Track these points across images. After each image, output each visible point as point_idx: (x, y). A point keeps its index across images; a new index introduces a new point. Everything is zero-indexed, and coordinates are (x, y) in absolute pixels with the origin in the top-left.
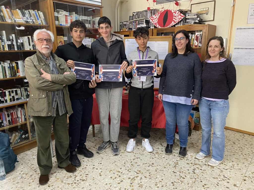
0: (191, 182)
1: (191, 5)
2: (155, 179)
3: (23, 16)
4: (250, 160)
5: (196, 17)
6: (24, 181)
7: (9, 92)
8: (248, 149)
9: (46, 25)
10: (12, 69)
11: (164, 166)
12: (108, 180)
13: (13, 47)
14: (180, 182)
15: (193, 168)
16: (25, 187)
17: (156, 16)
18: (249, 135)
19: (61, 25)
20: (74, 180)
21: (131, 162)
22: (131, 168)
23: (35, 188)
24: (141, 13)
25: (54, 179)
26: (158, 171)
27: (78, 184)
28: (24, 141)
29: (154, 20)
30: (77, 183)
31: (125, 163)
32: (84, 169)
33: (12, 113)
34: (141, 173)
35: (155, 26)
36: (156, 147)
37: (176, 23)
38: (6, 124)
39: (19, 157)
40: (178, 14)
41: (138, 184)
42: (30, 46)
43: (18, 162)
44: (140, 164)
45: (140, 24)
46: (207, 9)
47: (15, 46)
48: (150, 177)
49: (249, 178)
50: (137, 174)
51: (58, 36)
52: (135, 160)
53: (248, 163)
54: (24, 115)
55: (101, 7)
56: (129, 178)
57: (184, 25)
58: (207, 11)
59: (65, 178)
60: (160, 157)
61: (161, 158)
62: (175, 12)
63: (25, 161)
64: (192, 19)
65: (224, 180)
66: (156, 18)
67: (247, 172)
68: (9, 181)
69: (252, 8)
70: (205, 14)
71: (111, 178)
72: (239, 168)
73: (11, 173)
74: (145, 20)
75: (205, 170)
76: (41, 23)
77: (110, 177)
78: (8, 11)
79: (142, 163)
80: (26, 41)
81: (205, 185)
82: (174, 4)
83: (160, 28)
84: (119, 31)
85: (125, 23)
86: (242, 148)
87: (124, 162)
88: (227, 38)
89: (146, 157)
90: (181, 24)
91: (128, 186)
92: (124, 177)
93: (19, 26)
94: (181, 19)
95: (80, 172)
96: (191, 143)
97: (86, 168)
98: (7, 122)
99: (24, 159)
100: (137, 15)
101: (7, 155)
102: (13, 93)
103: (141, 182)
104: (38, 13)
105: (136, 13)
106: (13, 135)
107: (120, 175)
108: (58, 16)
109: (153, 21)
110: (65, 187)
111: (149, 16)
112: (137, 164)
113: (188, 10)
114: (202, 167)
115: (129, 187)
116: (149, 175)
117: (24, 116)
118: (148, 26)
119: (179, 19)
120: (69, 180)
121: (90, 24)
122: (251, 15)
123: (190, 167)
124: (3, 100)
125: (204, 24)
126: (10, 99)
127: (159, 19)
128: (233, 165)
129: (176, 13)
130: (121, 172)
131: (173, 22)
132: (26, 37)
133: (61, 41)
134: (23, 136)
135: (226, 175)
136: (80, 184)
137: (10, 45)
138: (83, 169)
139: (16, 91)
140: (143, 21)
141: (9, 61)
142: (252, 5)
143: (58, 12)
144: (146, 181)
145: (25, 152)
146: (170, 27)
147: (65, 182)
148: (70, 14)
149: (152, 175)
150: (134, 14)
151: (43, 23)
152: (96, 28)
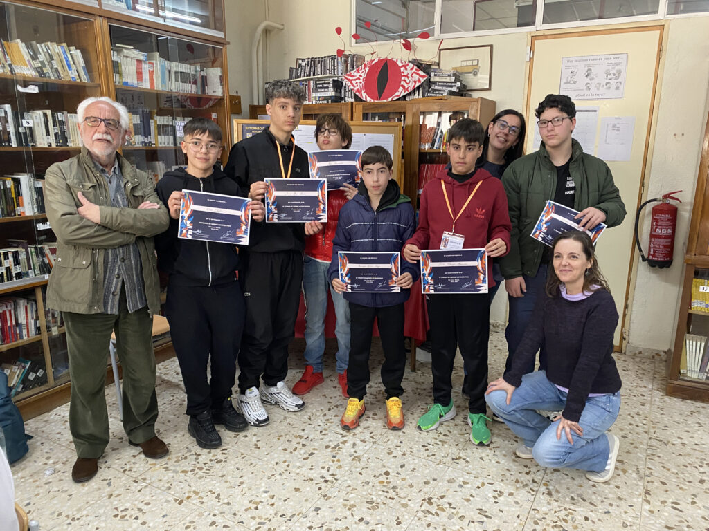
0: (462, 440)
1: (441, 50)
2: (385, 442)
3: (33, 59)
5: (453, 79)
6: (63, 478)
9: (90, 83)
10: (4, 197)
12: (278, 455)
13: (6, 137)
14: (439, 443)
16: (74, 489)
17: (359, 72)
19: (126, 83)
20: (195, 463)
21: (325, 415)
22: (327, 427)
23: (100, 489)
24: (319, 62)
25: (142, 465)
27: (207, 470)
28: (32, 388)
29: (353, 82)
31: (310, 419)
33: (5, 313)
34: (352, 434)
35: (356, 96)
36: (376, 381)
37: (408, 90)
40: (414, 70)
41: (351, 456)
43: (31, 437)
45: (319, 90)
46: (475, 63)
47: (11, 134)
48: (374, 440)
50: (342, 437)
54: (35, 318)
56: (327, 447)
57: (427, 96)
58: (476, 67)
59: (171, 461)
62: (405, 67)
63: (48, 436)
64: (445, 84)
66: (361, 76)
68: (22, 482)
69: (567, 68)
70: (471, 74)
71: (285, 450)
73: (20, 465)
74: (331, 80)
76: (77, 77)
77: (280, 448)
82: (401, 45)
83: (370, 102)
84: (261, 104)
87: (306, 416)
90: (418, 95)
91: (329, 461)
92: (314, 446)
93: (25, 85)
94: (419, 84)
99: (43, 432)
100: (308, 66)
101: (8, 417)
102: (8, 258)
103: (355, 452)
104: (70, 52)
105: (307, 61)
107: (304, 443)
108: (119, 62)
109: (352, 83)
110: (175, 477)
111: (339, 70)
113: (432, 62)
115: (331, 463)
116: (371, 437)
117: (33, 321)
118: (338, 95)
119: (415, 82)
120: (182, 465)
121: (195, 83)
122: (566, 81)
125: (470, 96)
127: (367, 79)
129: (407, 67)
130: (306, 436)
131: (401, 89)
132: (39, 114)
134: (32, 376)
136: (212, 470)
139: (16, 254)
140: (326, 82)
142: (568, 61)
143: (119, 51)
144: (367, 448)
145: (40, 417)
146: (394, 99)
147: (172, 468)
148: (149, 58)
149: (376, 435)
150: (300, 64)
151: (82, 78)
152: (210, 94)
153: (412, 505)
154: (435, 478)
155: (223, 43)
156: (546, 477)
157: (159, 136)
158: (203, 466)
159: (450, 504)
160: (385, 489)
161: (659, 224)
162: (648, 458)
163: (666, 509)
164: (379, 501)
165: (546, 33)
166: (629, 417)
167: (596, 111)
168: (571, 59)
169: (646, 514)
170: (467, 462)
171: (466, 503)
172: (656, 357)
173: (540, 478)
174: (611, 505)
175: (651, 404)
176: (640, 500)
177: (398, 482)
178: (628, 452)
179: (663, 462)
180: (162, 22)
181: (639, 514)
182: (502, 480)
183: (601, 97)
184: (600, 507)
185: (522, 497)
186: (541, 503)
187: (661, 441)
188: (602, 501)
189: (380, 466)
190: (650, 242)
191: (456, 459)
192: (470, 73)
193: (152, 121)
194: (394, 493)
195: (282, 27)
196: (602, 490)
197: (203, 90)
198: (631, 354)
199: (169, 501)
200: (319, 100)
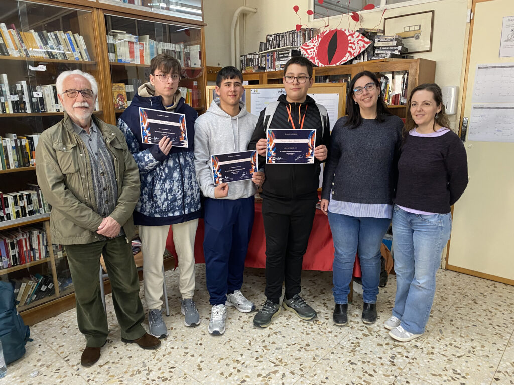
0: (386, 383)
1: (385, 19)
3: (44, 44)
4: (509, 338)
5: (395, 43)
7: (15, 197)
8: (503, 314)
9: (90, 61)
10: (20, 152)
11: (330, 349)
12: (215, 380)
13: (22, 105)
14: (363, 383)
15: (389, 353)
17: (313, 42)
18: (506, 284)
19: (120, 60)
22: (263, 354)
24: (283, 35)
25: (104, 376)
26: (318, 361)
28: (44, 297)
29: (309, 51)
31: (250, 344)
32: (166, 356)
33: (21, 241)
34: (284, 364)
37: (354, 56)
38: (8, 263)
39: (34, 332)
40: (358, 38)
42: (58, 103)
43: (31, 340)
44: (281, 345)
45: (281, 59)
46: (417, 28)
47: (27, 104)
49: (505, 376)
50: (275, 366)
51: (114, 84)
52: (271, 337)
53: (505, 343)
54: (45, 244)
55: (201, 25)
56: (259, 376)
57: (371, 60)
58: (417, 32)
59: (127, 374)
60: (323, 331)
61: (325, 334)
62: (352, 35)
64: (387, 48)
65: (455, 380)
66: (314, 45)
67: (501, 363)
69: (508, 26)
70: (414, 38)
71: (222, 374)
72: (486, 354)
74: (290, 50)
75: (416, 359)
76: (80, 57)
77: (219, 372)
78: (12, 35)
79: (285, 344)
80: (50, 95)
82: (351, 18)
83: (322, 67)
85: (251, 56)
86: (492, 312)
87: (248, 341)
88: (458, 85)
89: (293, 331)
90: (364, 59)
92: (248, 373)
93: (36, 64)
94: (364, 49)
95: (158, 361)
96: (386, 301)
97: (169, 353)
98: (10, 260)
99: (44, 335)
100: (274, 40)
101: (9, 327)
102: (23, 199)
103: (283, 384)
104: (74, 37)
105: (273, 36)
106: (22, 285)
107: (239, 369)
108: (114, 44)
109: (307, 52)
111: (299, 41)
112: (276, 346)
113: (378, 30)
114: (408, 352)
116: (300, 369)
117: (44, 247)
119: (360, 48)
120: (134, 380)
121: (180, 58)
122: (507, 39)
123: (385, 353)
124: (2, 215)
125: (412, 57)
126: (16, 212)
127: (319, 48)
128: (472, 347)
129: (354, 35)
130: (243, 362)
131: (348, 54)
133: (121, 95)
134: (43, 288)
135: (459, 368)
137: (17, 102)
138: (164, 356)
139: (29, 196)
140: (287, 52)
141: (13, 135)
142: (509, 20)
143: (115, 35)
145: (47, 321)
146: (341, 64)
147: (126, 382)
148: (139, 40)
149: (304, 368)
150: (268, 39)
151: (84, 57)
152: (192, 67)
168: (511, 18)
192: (412, 37)
195: (255, 10)
197: (187, 64)
200: (281, 67)
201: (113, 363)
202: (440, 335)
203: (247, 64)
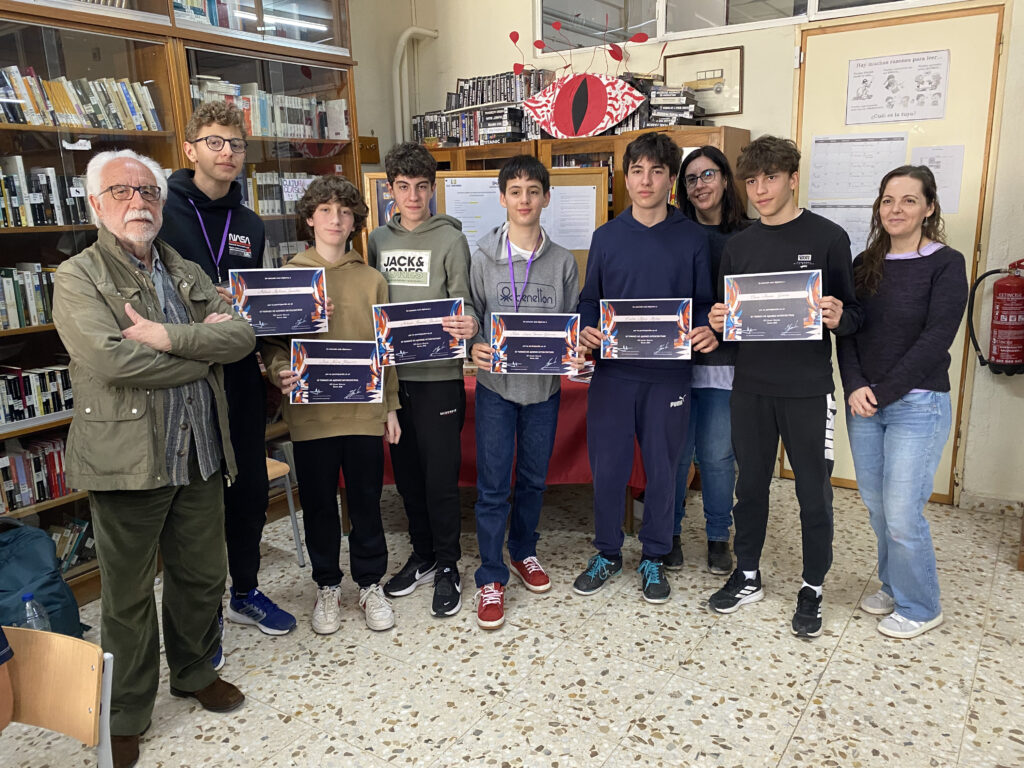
0: (696, 636)
1: (666, 58)
2: (582, 638)
3: (83, 103)
5: (683, 100)
7: (42, 376)
9: (160, 130)
10: (47, 295)
11: (606, 600)
12: (426, 656)
13: (49, 212)
14: (661, 639)
15: (698, 598)
17: (545, 96)
20: (309, 665)
24: (489, 83)
25: (237, 668)
26: (588, 617)
27: (325, 675)
29: (537, 110)
30: (323, 673)
33: (52, 455)
34: (535, 626)
35: (542, 131)
36: (574, 550)
37: (617, 120)
38: (31, 496)
40: (624, 91)
41: (530, 657)
44: (525, 600)
45: (490, 125)
46: (718, 74)
47: (56, 208)
48: (566, 635)
50: (520, 630)
53: (867, 571)
56: (497, 644)
57: (646, 127)
58: (718, 81)
59: (276, 662)
62: (612, 85)
64: (672, 108)
66: (548, 101)
69: (858, 75)
70: (713, 92)
71: (437, 648)
72: (840, 587)
74: (506, 108)
76: (144, 125)
77: (430, 645)
78: (31, 86)
79: (532, 598)
81: (740, 639)
82: (608, 54)
83: (562, 139)
85: (431, 117)
90: (633, 126)
91: (498, 664)
92: (478, 642)
93: (73, 138)
94: (634, 109)
98: (33, 492)
100: (474, 89)
102: (55, 380)
103: (537, 651)
104: (133, 90)
105: (471, 82)
107: (464, 638)
109: (536, 113)
110: (282, 686)
111: (519, 93)
113: (654, 76)
115: (501, 667)
116: (561, 630)
118: (517, 130)
119: (628, 107)
120: (291, 668)
121: (311, 124)
122: (856, 96)
123: (691, 598)
124: (21, 409)
125: (712, 124)
126: (44, 403)
127: (557, 106)
129: (616, 86)
130: (468, 629)
131: (607, 118)
134: (89, 543)
136: (333, 675)
137: (40, 205)
139: (64, 374)
140: (499, 112)
141: (36, 265)
142: (859, 65)
143: (201, 84)
144: (554, 646)
146: (597, 133)
147: (278, 672)
148: (242, 92)
149: (569, 628)
150: (462, 87)
151: (151, 125)
152: (331, 138)
153: (616, 729)
154: (652, 689)
155: (347, 64)
156: (818, 690)
157: (260, 202)
158: (320, 670)
159: (671, 728)
160: (577, 705)
161: (1004, 308)
162: (980, 663)
163: (1000, 740)
164: (567, 722)
165: (824, 24)
166: (956, 603)
167: (902, 139)
168: (861, 62)
169: (968, 747)
170: (701, 667)
171: (695, 727)
172: (1007, 511)
173: (808, 691)
174: (915, 733)
175: (992, 583)
176: (961, 726)
177: (597, 695)
178: (950, 655)
179: (1003, 670)
180: (261, 41)
181: (958, 747)
182: (752, 695)
183: (910, 117)
184: (899, 735)
185: (779, 719)
186: (807, 728)
187: (1003, 639)
188: (902, 728)
189: (572, 672)
190: (992, 335)
191: (685, 663)
192: (711, 89)
193: (249, 180)
194: (590, 711)
195: (435, 34)
196: (903, 710)
197: (322, 134)
198: (967, 507)
199: (272, 718)
200: (489, 139)
201: (247, 649)
202: (774, 568)
203: (425, 133)
